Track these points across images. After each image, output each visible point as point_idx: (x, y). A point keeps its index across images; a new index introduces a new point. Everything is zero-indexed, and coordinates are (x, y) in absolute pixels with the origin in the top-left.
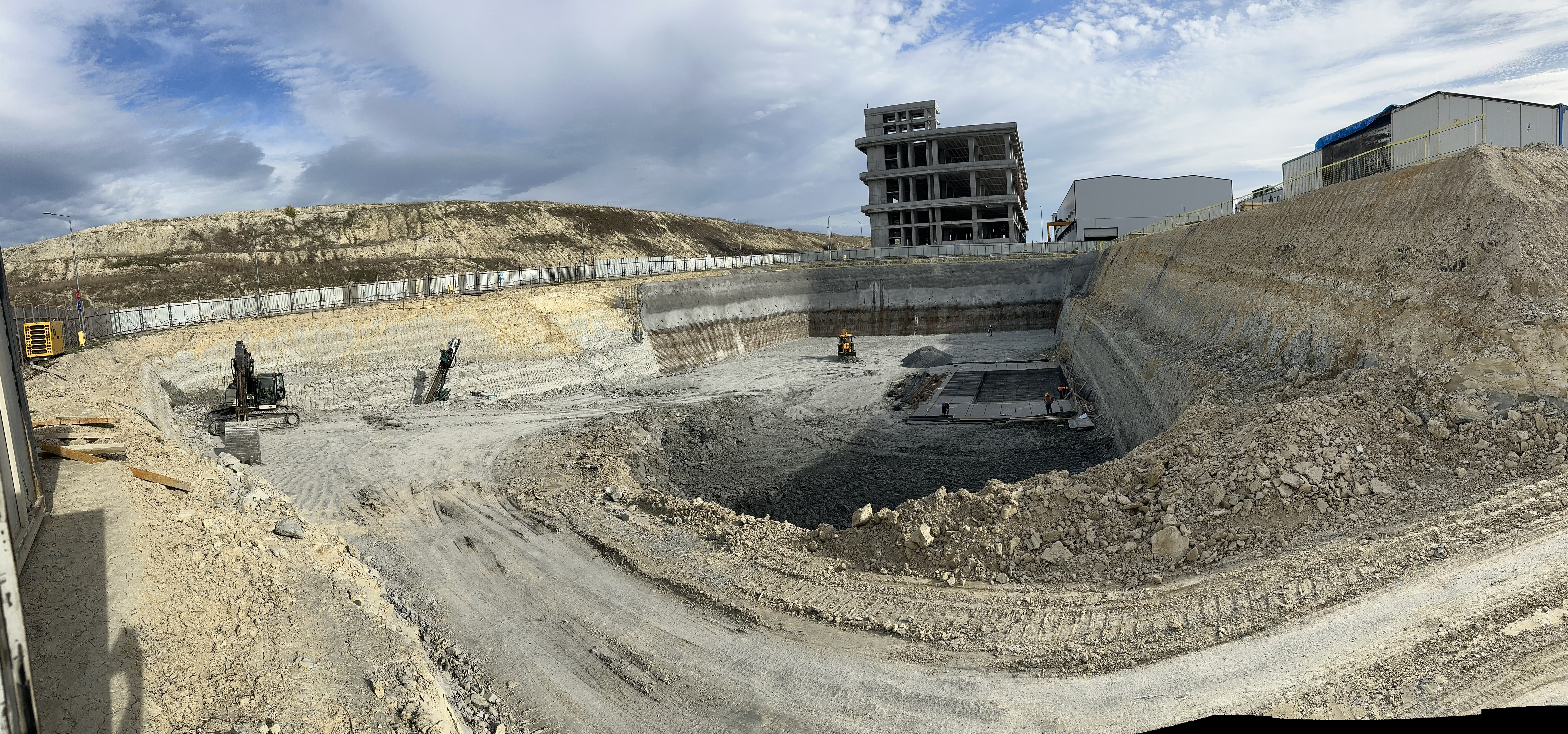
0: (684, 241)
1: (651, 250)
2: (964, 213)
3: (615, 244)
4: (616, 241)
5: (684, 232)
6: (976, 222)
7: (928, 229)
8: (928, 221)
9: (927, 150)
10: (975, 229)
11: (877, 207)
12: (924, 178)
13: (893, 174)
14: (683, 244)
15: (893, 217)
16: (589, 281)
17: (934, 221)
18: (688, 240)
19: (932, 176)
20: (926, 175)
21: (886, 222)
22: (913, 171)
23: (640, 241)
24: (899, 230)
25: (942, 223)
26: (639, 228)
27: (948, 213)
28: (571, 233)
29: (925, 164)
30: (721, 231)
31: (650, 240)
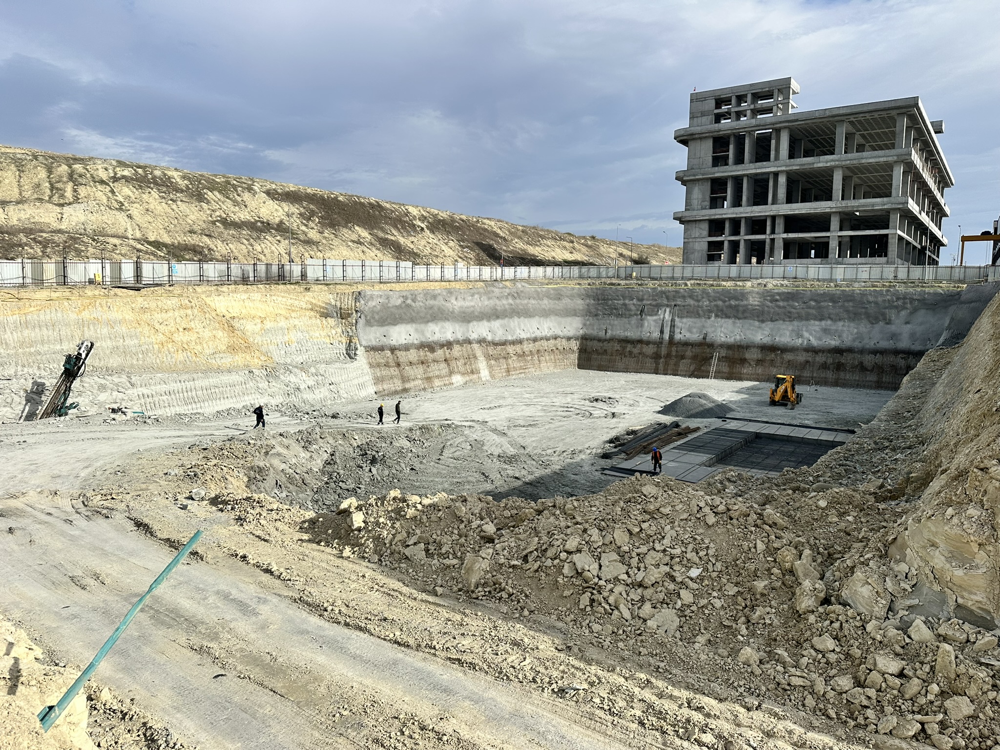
0: (446, 244)
1: (400, 252)
2: (821, 222)
3: (353, 241)
4: (354, 237)
5: (448, 233)
6: (835, 234)
7: (763, 242)
8: (764, 233)
9: (773, 142)
10: (834, 245)
11: (695, 213)
12: (765, 177)
13: (720, 172)
14: (444, 247)
15: (716, 226)
16: (297, 283)
17: (773, 232)
18: (451, 244)
19: (776, 175)
20: (768, 173)
21: (705, 233)
22: (750, 168)
23: (387, 239)
24: (722, 243)
25: (785, 236)
26: (390, 224)
27: (793, 223)
28: (295, 223)
29: (769, 160)
30: (497, 235)
31: (402, 240)
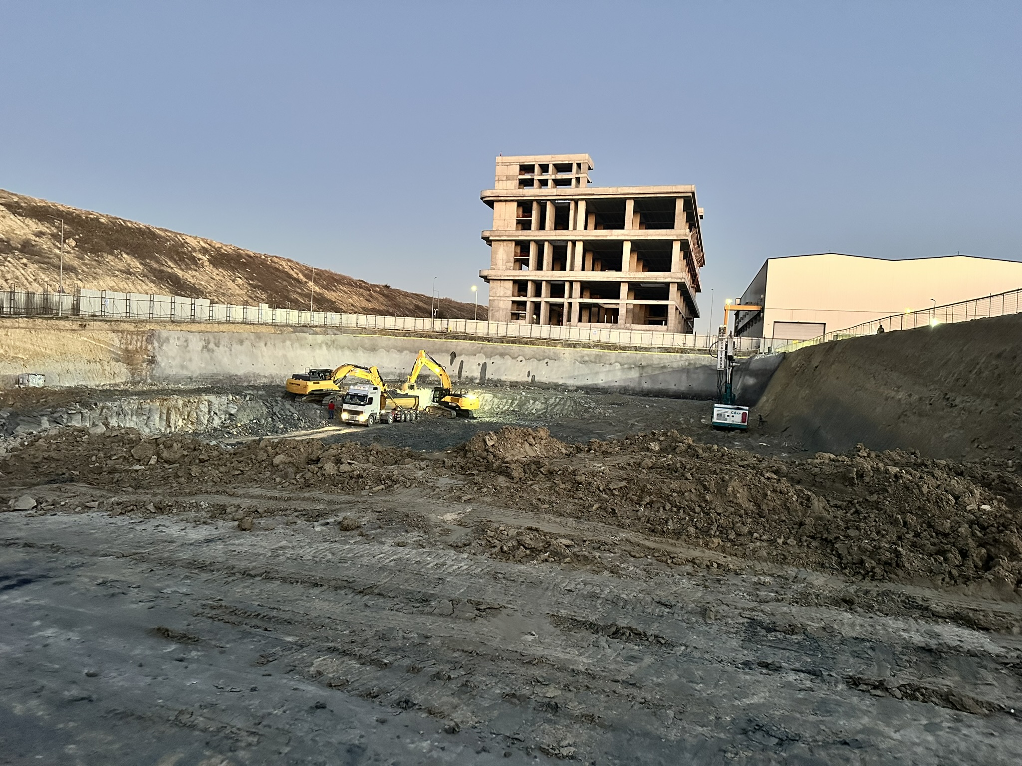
0: (234, 281)
2: (610, 290)
6: (623, 302)
7: (561, 305)
8: (563, 297)
10: (623, 312)
11: (500, 272)
12: (563, 244)
13: (524, 235)
14: (230, 284)
15: (521, 286)
16: (66, 318)
17: (571, 296)
18: (240, 281)
19: (574, 243)
20: (567, 241)
21: (510, 292)
22: (550, 234)
23: (162, 271)
24: (524, 303)
25: (581, 300)
26: (166, 255)
27: (589, 289)
28: (45, 244)
29: (567, 227)
